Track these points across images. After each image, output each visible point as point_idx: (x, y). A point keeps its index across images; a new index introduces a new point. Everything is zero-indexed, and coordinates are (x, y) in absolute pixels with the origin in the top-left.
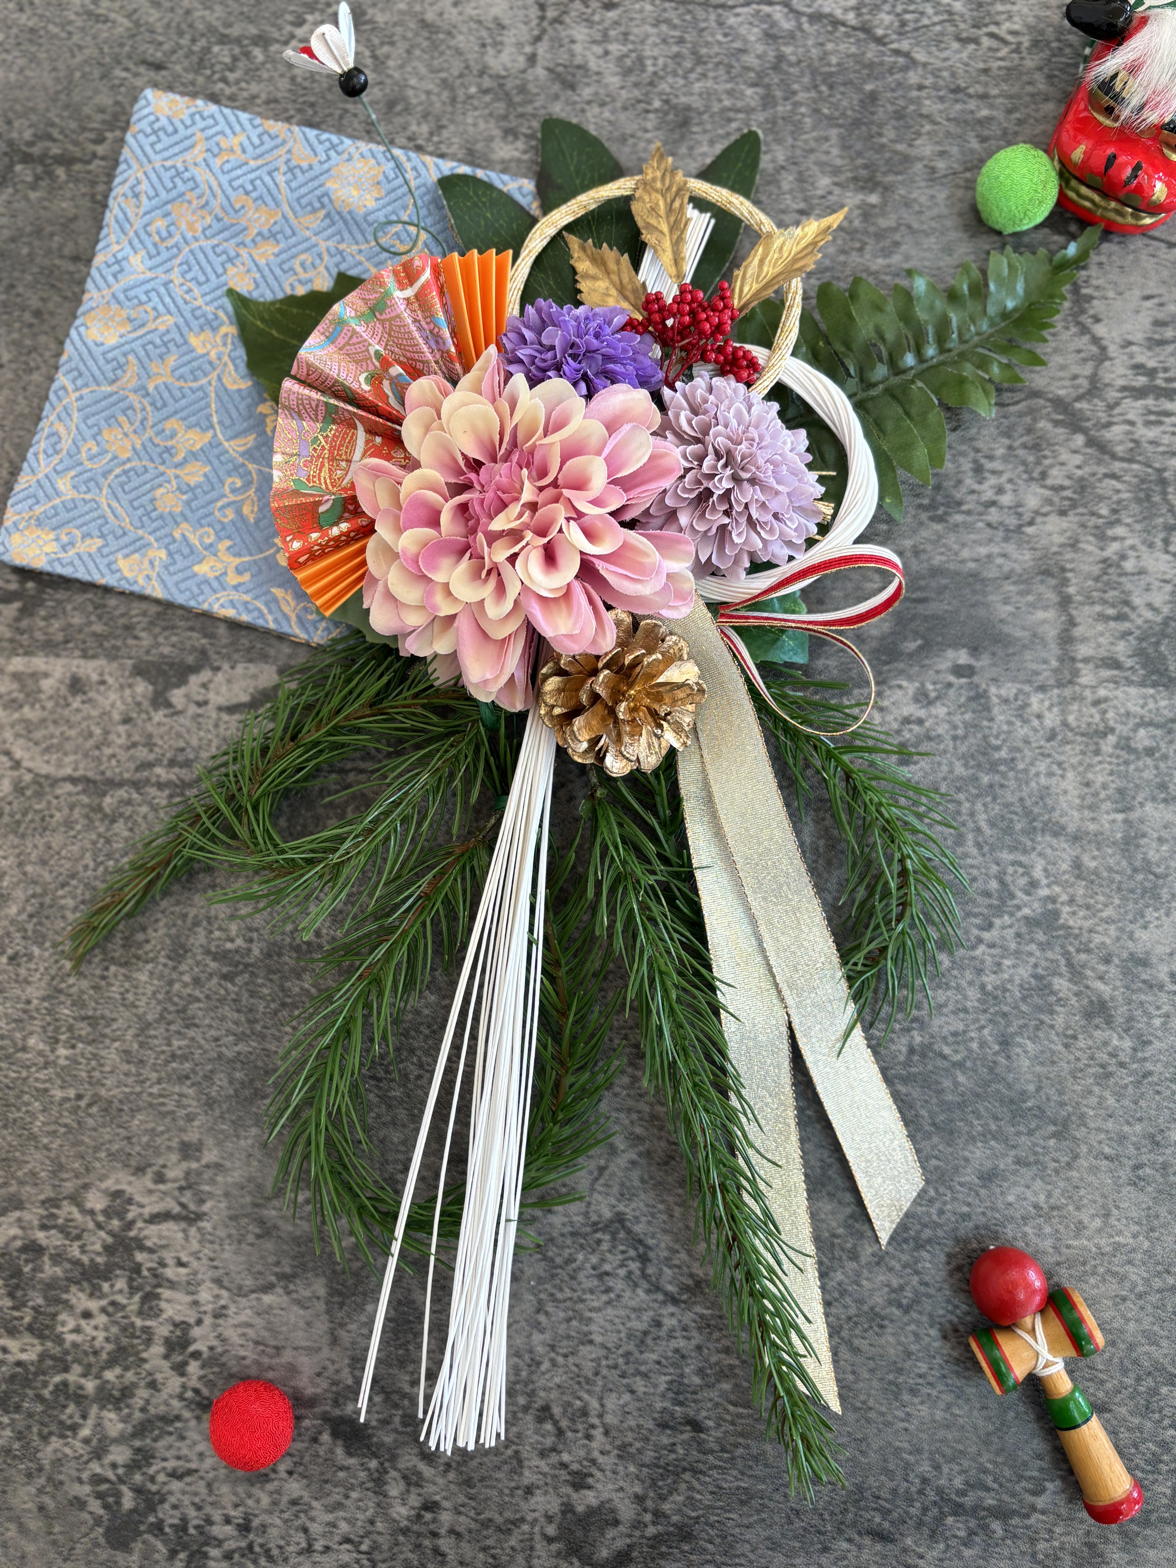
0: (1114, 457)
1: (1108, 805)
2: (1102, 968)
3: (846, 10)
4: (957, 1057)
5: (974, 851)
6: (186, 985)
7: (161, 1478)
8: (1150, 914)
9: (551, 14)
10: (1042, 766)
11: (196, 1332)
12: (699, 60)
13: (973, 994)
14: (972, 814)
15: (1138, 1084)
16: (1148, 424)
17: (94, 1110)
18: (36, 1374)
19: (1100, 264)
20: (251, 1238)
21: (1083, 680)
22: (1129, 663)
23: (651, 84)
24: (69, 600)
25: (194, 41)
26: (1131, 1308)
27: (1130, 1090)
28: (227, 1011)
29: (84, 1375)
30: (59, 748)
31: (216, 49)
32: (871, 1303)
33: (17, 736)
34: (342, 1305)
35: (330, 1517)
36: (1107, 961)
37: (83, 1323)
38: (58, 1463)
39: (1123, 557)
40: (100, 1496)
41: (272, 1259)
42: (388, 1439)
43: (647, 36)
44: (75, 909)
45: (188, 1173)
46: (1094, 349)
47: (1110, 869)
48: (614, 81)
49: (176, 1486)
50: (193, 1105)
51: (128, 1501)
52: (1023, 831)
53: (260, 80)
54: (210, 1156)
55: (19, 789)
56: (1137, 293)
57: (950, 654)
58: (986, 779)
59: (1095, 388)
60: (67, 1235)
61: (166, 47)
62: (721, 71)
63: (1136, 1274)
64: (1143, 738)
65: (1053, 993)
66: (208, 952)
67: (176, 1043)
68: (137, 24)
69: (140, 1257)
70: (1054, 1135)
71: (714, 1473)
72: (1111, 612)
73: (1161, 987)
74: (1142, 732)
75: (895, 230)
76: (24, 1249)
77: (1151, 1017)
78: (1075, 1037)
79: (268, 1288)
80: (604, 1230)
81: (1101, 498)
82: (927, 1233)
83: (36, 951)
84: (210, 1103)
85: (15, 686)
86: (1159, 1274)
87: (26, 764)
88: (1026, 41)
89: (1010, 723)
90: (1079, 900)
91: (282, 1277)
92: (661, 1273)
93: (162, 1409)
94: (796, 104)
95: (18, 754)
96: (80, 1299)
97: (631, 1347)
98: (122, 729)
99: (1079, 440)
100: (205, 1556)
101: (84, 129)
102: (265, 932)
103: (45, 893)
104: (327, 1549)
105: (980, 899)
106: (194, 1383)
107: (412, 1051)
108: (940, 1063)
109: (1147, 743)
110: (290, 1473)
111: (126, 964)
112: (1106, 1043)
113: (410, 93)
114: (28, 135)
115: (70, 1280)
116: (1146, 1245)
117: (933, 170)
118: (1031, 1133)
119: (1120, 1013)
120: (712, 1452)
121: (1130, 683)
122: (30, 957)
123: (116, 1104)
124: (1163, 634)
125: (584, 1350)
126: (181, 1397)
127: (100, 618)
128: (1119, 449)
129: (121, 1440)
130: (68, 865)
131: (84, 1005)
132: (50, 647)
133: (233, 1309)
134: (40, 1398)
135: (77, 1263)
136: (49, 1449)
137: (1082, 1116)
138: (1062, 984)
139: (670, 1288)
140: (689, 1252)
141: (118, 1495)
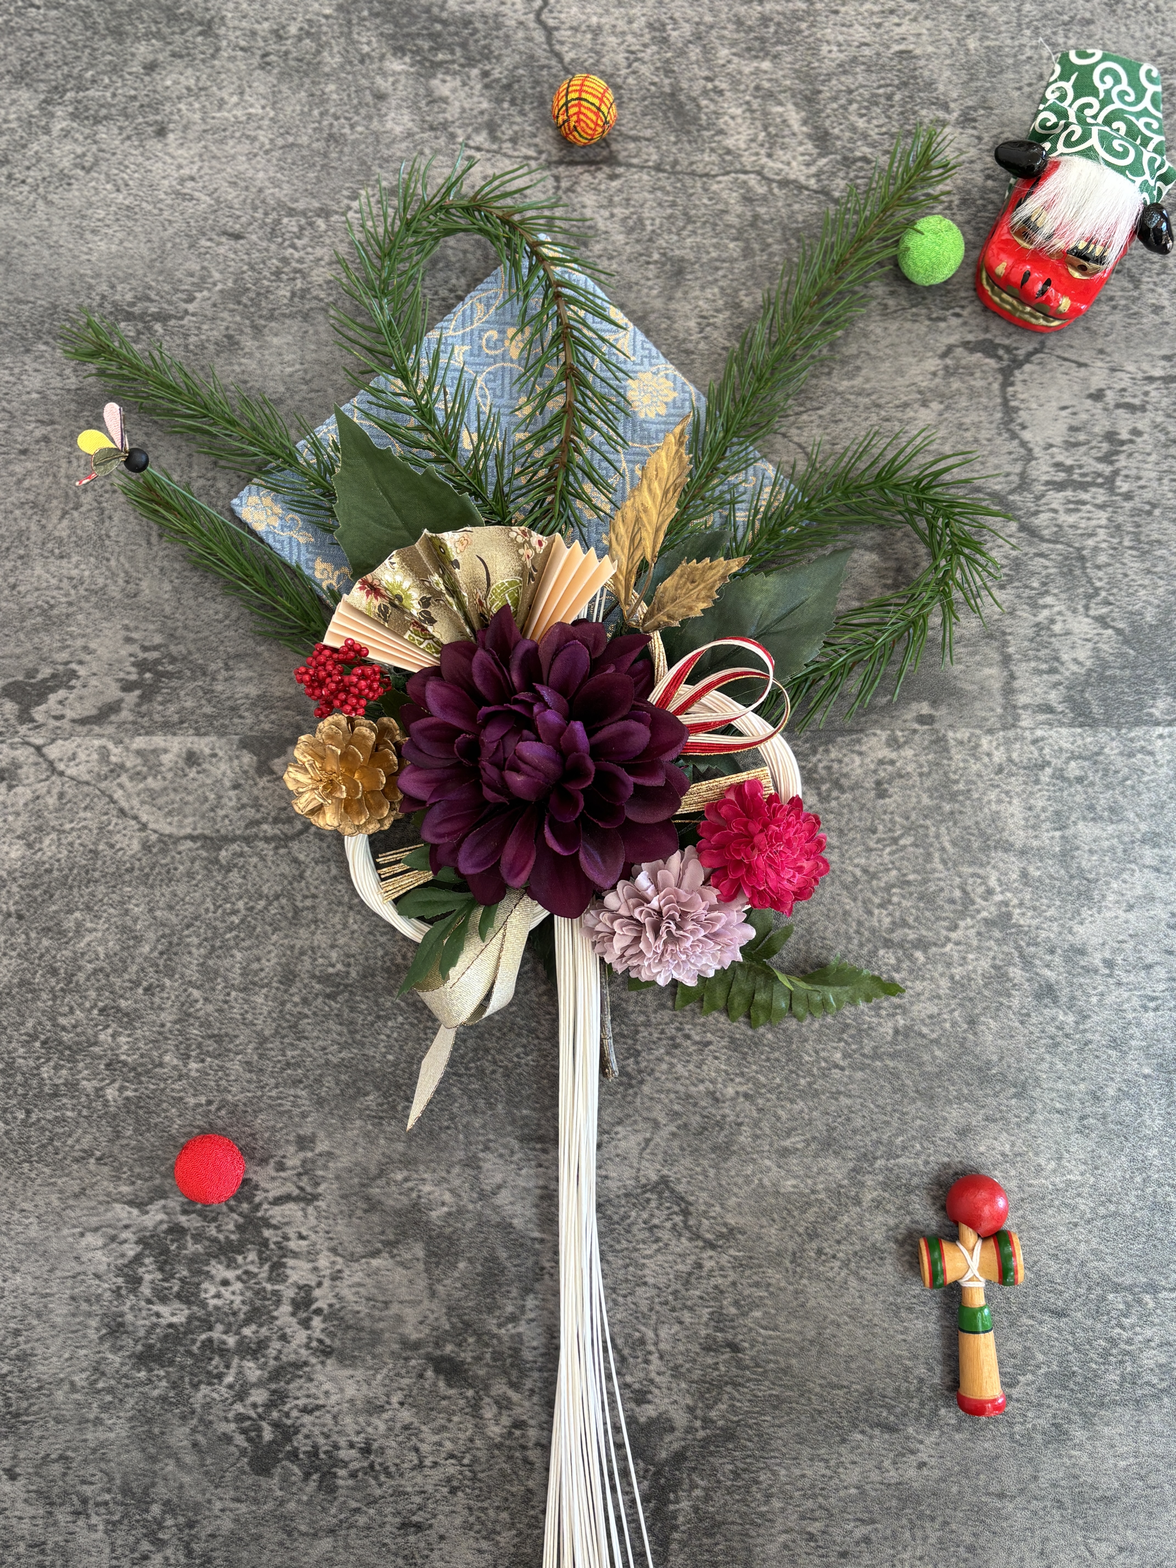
0: (1042, 539)
1: (1047, 825)
2: (1048, 957)
3: (808, 177)
4: (934, 1036)
5: (940, 867)
6: (296, 1005)
7: (295, 1413)
8: (1085, 912)
9: (564, 184)
10: (993, 795)
11: (317, 1293)
12: (689, 220)
13: (944, 983)
14: (937, 836)
15: (1081, 1050)
16: (1069, 511)
17: (223, 1112)
18: (185, 1334)
19: (1024, 381)
20: (359, 1213)
21: (1023, 724)
22: (1060, 708)
23: (650, 240)
24: (182, 687)
25: (266, 214)
26: (1081, 1232)
27: (1075, 1056)
28: (332, 1025)
29: (226, 1332)
30: (180, 811)
31: (285, 220)
32: (872, 1239)
33: (143, 803)
34: (438, 1264)
35: (436, 1438)
36: (1052, 952)
37: (222, 1289)
38: (207, 1406)
39: (1052, 621)
40: (244, 1431)
41: (378, 1229)
42: (482, 1372)
43: (646, 201)
44: (200, 945)
45: (304, 1162)
46: (1023, 451)
47: (1051, 877)
48: (620, 238)
49: (307, 1419)
50: (306, 1104)
51: (268, 1434)
52: (980, 849)
53: (323, 245)
54: (322, 1146)
55: (146, 847)
56: (1054, 404)
57: (915, 706)
58: (947, 807)
59: (1024, 483)
60: (205, 1218)
61: (243, 220)
62: (708, 228)
63: (1083, 1205)
64: (1073, 769)
65: (1009, 980)
66: (313, 976)
67: (289, 1053)
68: (218, 201)
69: (267, 1233)
70: (1015, 1096)
71: (750, 1385)
72: (1044, 666)
73: (1096, 971)
74: (1073, 764)
75: (857, 356)
76: (170, 1231)
77: (1089, 996)
78: (1028, 1015)
79: (375, 1254)
80: (652, 1191)
81: (1033, 574)
82: (915, 1181)
83: (167, 982)
84: (320, 1102)
85: (139, 761)
86: (1103, 1204)
87: (151, 826)
88: (956, 201)
89: (965, 761)
90: (1028, 903)
91: (387, 1243)
92: (700, 1224)
93: (293, 1357)
94: (771, 255)
95: (144, 818)
96: (219, 1270)
97: (679, 1286)
98: (232, 793)
99: (1013, 526)
100: (335, 1476)
101: (177, 291)
102: (361, 958)
103: (173, 934)
104: (435, 1464)
105: (947, 906)
106: (318, 1334)
107: (487, 1051)
108: (920, 1041)
109: (1078, 773)
110: (402, 1404)
111: (245, 989)
112: (1053, 1019)
113: (450, 252)
114: (129, 297)
115: (209, 1254)
116: (1092, 1180)
117: (886, 306)
118: (996, 1095)
119: (1064, 995)
120: (747, 1368)
121: (1062, 724)
122: (163, 988)
123: (241, 1107)
124: (1087, 683)
125: (640, 1291)
126: (307, 1346)
127: (209, 701)
128: (1046, 533)
129: (260, 1384)
130: (191, 909)
131: (210, 1026)
132: (168, 727)
133: (347, 1272)
134: (189, 1353)
135: (215, 1240)
136: (200, 1395)
137: (1037, 1079)
138: (1016, 973)
139: (708, 1236)
140: (722, 1206)
141: (259, 1429)
